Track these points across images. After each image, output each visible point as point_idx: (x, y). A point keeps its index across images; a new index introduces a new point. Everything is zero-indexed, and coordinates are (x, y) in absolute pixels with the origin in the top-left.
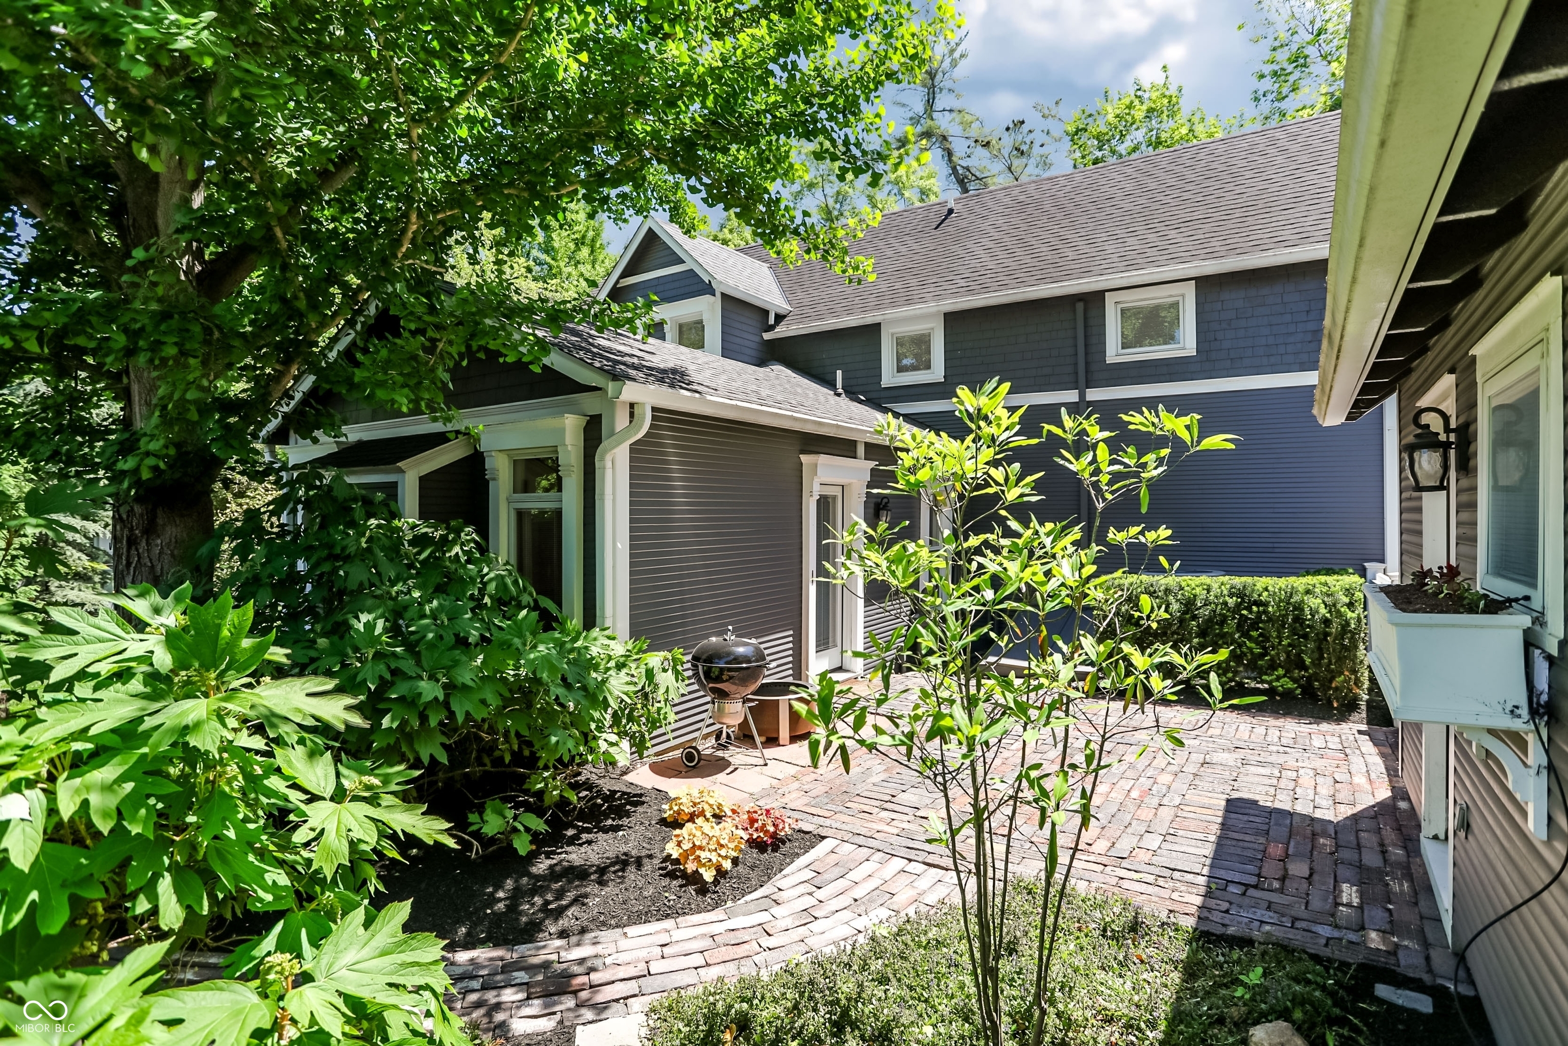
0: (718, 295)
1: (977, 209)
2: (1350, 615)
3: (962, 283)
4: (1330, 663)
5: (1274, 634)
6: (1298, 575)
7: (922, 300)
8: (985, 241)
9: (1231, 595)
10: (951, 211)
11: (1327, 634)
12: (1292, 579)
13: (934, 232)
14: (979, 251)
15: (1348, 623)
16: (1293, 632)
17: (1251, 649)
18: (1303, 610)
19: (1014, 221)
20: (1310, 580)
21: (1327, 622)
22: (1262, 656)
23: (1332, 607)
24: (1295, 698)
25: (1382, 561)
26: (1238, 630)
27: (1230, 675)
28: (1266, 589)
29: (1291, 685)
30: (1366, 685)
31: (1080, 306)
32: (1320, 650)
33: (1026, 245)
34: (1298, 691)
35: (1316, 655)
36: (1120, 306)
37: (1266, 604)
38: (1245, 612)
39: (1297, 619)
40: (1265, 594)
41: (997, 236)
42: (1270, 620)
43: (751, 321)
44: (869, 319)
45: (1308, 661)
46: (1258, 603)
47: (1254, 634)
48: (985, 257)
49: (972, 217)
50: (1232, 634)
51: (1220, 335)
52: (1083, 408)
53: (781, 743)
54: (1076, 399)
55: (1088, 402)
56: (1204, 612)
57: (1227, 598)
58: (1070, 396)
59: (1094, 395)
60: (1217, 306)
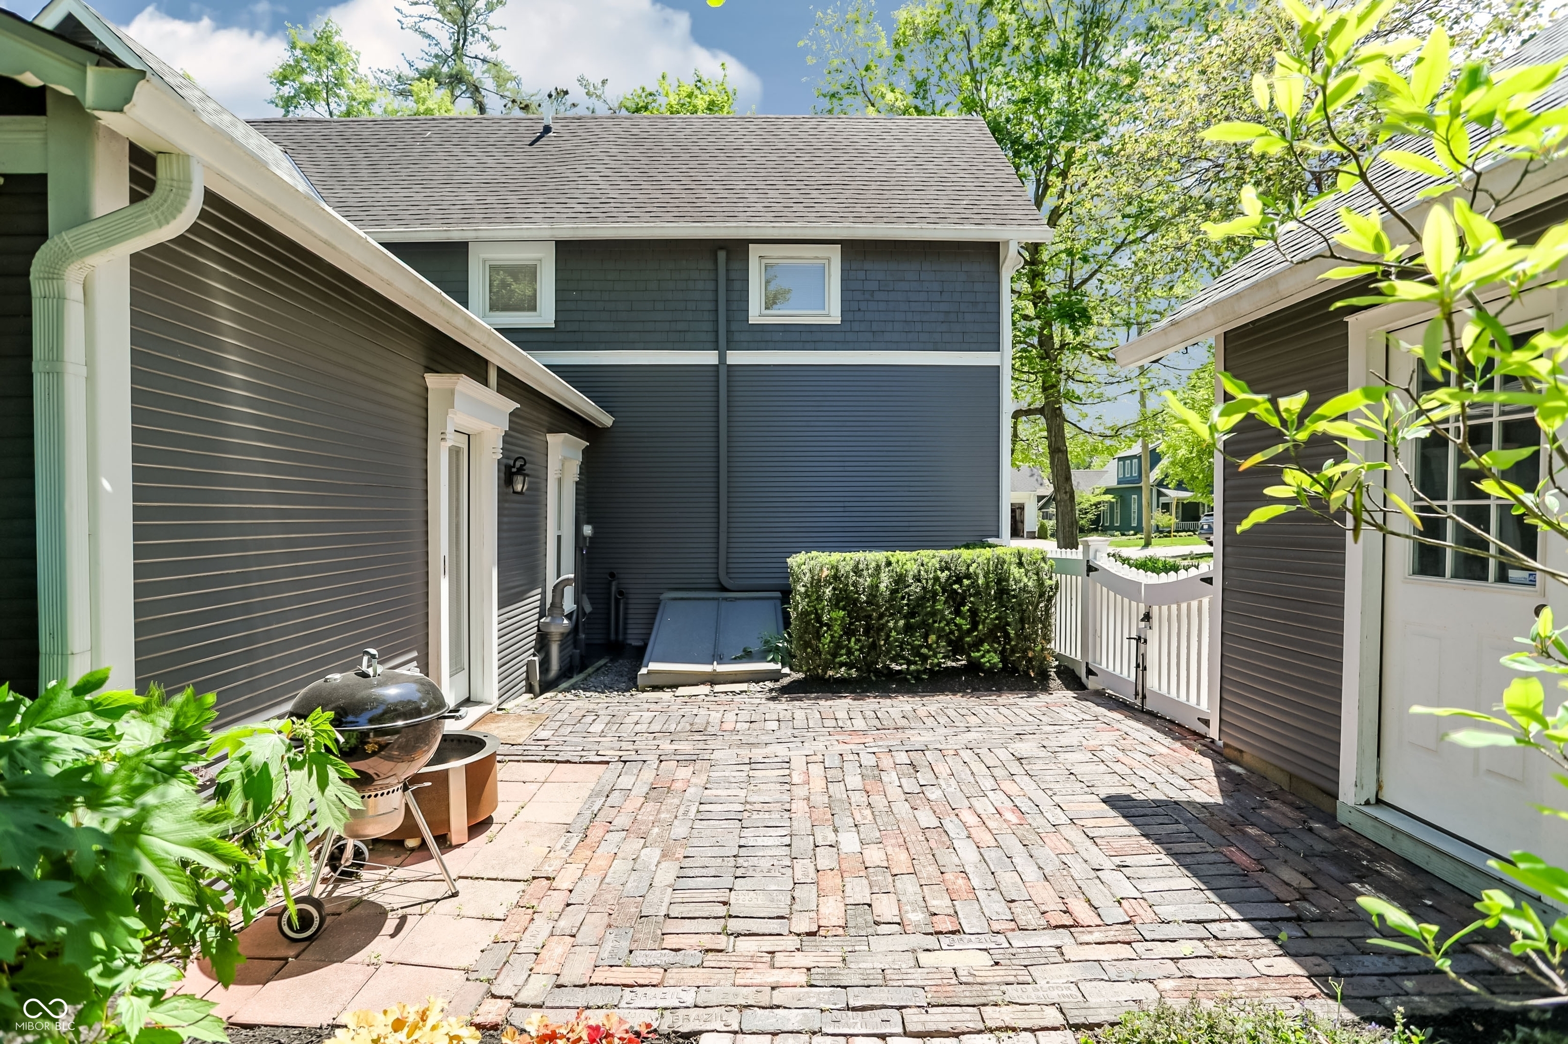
1: (580, 132)
3: (580, 208)
4: (1032, 633)
7: (529, 220)
8: (600, 168)
9: (941, 570)
10: (547, 129)
13: (529, 149)
14: (595, 178)
17: (959, 626)
18: (1007, 581)
19: (632, 153)
22: (969, 632)
24: (999, 672)
25: (998, 536)
26: (948, 607)
27: (940, 656)
28: (975, 561)
29: (995, 659)
31: (722, 255)
32: (1022, 619)
33: (652, 180)
34: (1001, 665)
35: (1019, 625)
36: (764, 261)
37: (975, 576)
38: (955, 587)
39: (1003, 590)
40: (974, 566)
41: (613, 164)
42: (979, 592)
44: (455, 234)
45: (1012, 632)
46: (966, 576)
48: (604, 185)
49: (576, 141)
50: (942, 611)
51: (863, 306)
52: (723, 372)
53: (454, 843)
54: (715, 361)
55: (729, 366)
56: (916, 588)
57: (939, 573)
58: (709, 358)
59: (736, 357)
60: (861, 275)
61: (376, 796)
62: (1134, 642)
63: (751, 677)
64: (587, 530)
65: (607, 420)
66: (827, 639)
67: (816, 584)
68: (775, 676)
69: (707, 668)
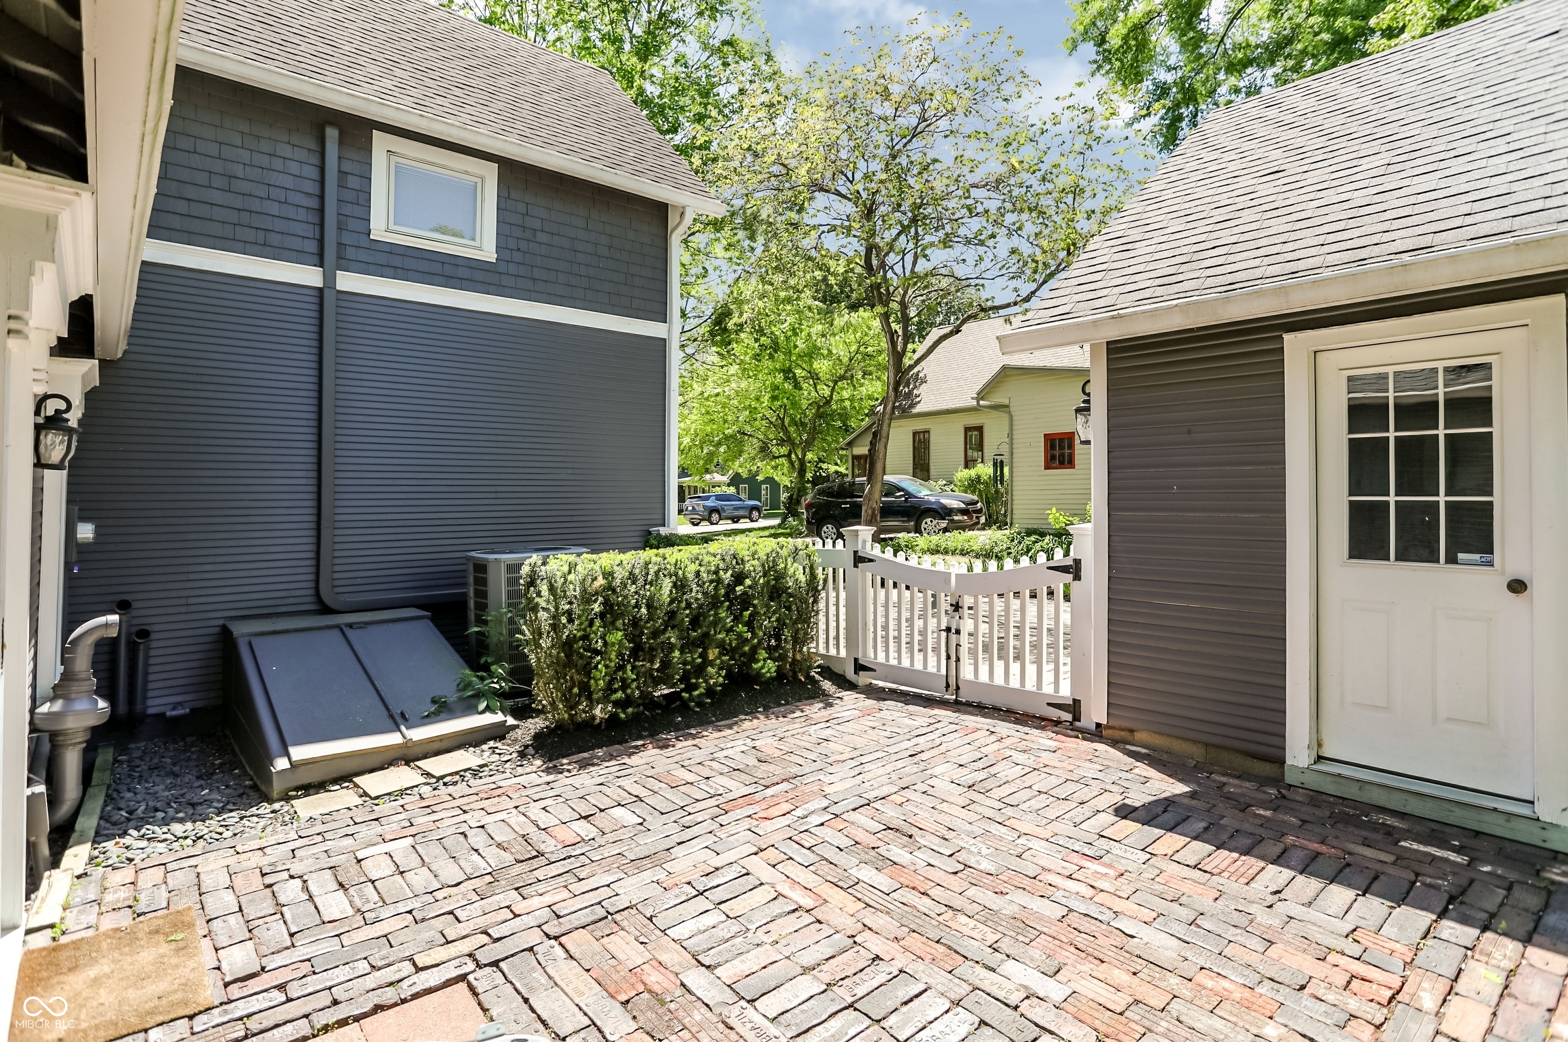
5: (763, 610)
22: (748, 641)
27: (724, 673)
31: (332, 131)
36: (394, 159)
38: (740, 588)
40: (756, 562)
51: (523, 246)
52: (328, 296)
54: (319, 282)
55: (339, 292)
57: (721, 573)
58: (309, 276)
59: (347, 281)
60: (522, 207)
62: (944, 634)
63: (463, 739)
64: (86, 532)
68: (498, 733)
69: (393, 739)
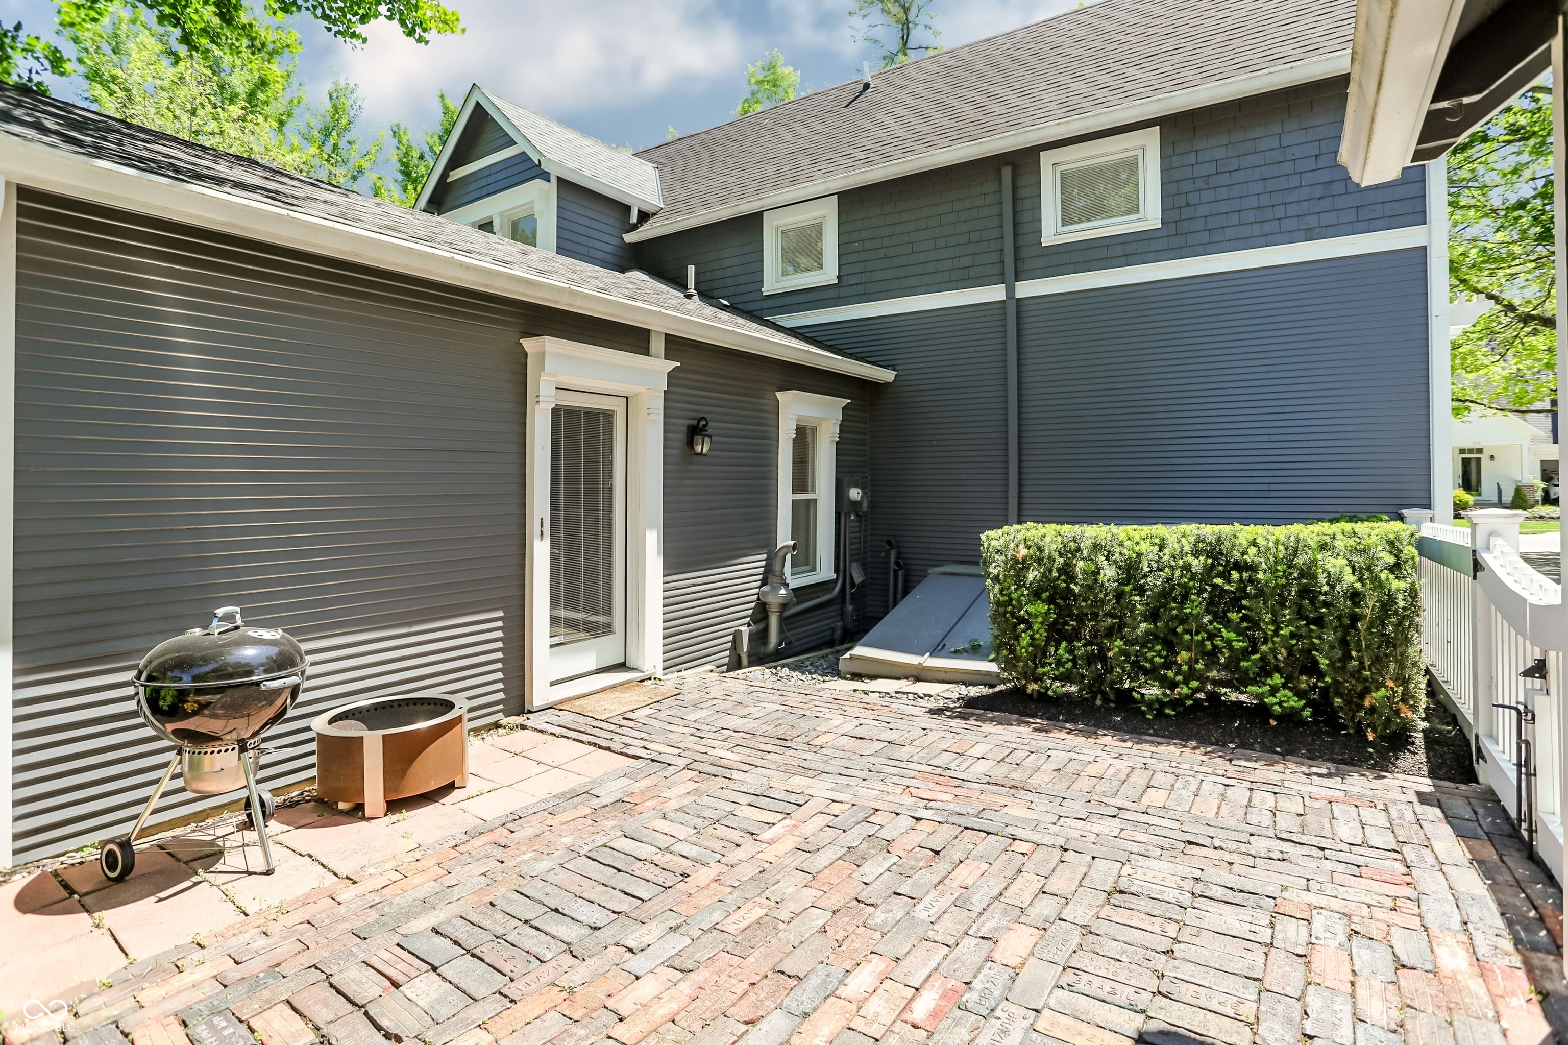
0: (554, 180)
1: (898, 81)
2: (1396, 584)
3: (862, 155)
4: (1362, 666)
5: (1268, 617)
6: (1306, 521)
7: (810, 178)
8: (898, 110)
9: (1196, 554)
10: (868, 87)
11: (1355, 618)
12: (1297, 529)
13: (844, 110)
14: (889, 121)
15: (1392, 600)
16: (1300, 613)
17: (1229, 642)
18: (1314, 577)
19: (937, 85)
20: (1325, 528)
21: (1355, 596)
22: (1246, 653)
23: (1364, 571)
24: (1303, 723)
25: (1428, 506)
26: (1208, 611)
27: (1194, 684)
28: (1254, 543)
29: (1294, 702)
30: (1423, 702)
31: (1007, 172)
32: (1344, 642)
34: (1307, 713)
35: (1338, 653)
36: (1059, 169)
37: (1252, 568)
38: (1218, 581)
39: (1304, 592)
40: (1252, 550)
41: (914, 103)
42: (1261, 593)
43: (609, 220)
44: (747, 207)
45: (1324, 662)
46: (1239, 566)
47: (1234, 616)
49: (891, 89)
50: (1198, 617)
51: (1194, 198)
52: (1011, 308)
53: (367, 814)
54: (1002, 297)
55: (1018, 300)
56: (1155, 582)
57: (1190, 559)
58: (995, 293)
59: (1026, 289)
60: (1191, 158)
61: (212, 753)
64: (862, 494)
65: (888, 376)
66: (1025, 640)
67: (1019, 567)
69: (912, 659)
